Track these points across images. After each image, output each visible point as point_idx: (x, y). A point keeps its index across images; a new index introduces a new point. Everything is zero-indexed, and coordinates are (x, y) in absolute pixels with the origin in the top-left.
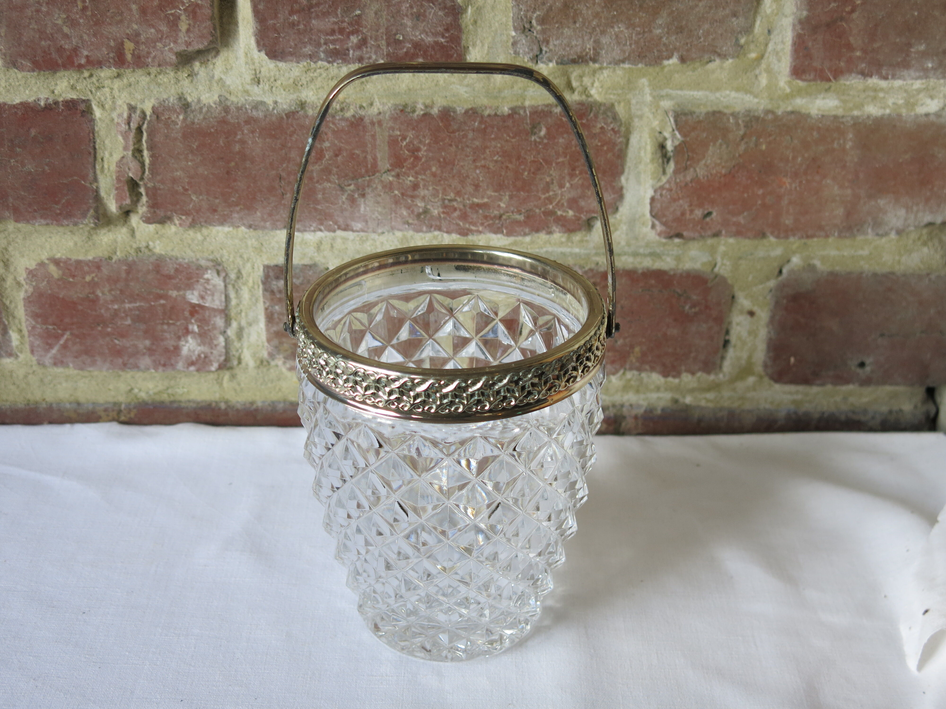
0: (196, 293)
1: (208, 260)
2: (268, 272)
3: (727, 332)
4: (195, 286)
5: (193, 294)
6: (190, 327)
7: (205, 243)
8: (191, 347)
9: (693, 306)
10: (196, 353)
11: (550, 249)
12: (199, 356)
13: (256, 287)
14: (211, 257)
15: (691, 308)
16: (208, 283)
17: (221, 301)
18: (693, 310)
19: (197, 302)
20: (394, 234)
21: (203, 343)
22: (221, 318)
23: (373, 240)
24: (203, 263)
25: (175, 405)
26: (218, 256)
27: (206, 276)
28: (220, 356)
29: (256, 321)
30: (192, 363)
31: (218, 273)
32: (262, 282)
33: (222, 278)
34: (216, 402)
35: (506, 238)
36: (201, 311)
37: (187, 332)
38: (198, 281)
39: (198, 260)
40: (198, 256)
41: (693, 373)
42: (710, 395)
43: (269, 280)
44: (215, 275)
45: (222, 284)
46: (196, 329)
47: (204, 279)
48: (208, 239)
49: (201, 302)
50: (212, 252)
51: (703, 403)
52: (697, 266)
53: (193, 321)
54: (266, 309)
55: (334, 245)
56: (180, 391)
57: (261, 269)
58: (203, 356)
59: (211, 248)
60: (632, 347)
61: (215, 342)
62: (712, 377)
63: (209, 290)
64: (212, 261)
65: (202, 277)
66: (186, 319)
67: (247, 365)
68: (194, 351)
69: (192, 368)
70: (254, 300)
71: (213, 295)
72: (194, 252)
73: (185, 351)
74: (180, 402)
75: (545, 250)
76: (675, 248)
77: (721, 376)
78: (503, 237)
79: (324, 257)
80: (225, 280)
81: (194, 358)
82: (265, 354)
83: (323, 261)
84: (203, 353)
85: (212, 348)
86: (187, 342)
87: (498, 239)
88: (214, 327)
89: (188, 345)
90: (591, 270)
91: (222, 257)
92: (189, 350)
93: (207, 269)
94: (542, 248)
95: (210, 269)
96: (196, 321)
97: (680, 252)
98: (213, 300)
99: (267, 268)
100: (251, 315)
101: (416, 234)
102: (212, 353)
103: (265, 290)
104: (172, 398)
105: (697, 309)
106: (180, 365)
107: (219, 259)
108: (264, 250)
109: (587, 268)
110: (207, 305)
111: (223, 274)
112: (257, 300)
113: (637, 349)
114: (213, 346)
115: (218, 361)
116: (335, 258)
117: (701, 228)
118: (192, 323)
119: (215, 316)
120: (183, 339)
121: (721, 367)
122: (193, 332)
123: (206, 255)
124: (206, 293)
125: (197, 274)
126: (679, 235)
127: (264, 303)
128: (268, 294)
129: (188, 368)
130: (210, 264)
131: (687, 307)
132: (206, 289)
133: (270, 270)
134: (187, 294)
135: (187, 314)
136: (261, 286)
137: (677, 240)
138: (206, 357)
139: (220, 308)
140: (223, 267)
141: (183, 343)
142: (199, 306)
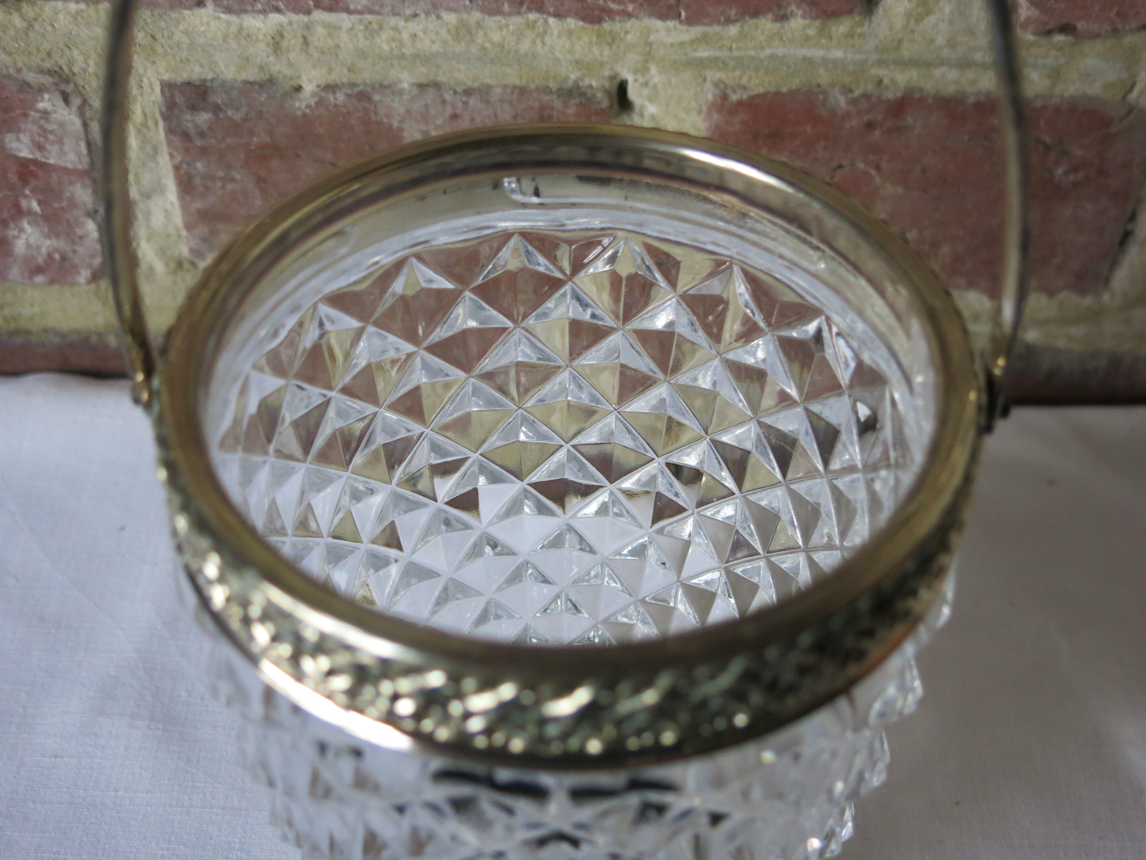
0: (25, 138)
1: (41, 71)
2: (172, 96)
3: (1133, 217)
4: (22, 125)
5: (18, 140)
6: (24, 204)
7: (32, 35)
8: (32, 240)
9: (1075, 169)
10: (44, 251)
11: (780, 51)
12: (50, 256)
13: (151, 124)
14: (47, 65)
15: (1067, 173)
16: (47, 120)
17: (79, 154)
18: (1072, 177)
19: (30, 156)
20: (439, 17)
21: (53, 233)
22: (84, 187)
23: (395, 29)
24: (31, 77)
25: (19, 340)
26: (62, 62)
27: (41, 105)
28: (93, 256)
29: (159, 189)
30: (39, 270)
31: (66, 98)
32: (162, 114)
33: (74, 109)
34: (100, 335)
35: (685, 28)
36: (40, 173)
37: (19, 213)
38: (25, 115)
39: (19, 71)
40: (20, 64)
41: (1051, 293)
42: (1078, 331)
43: (176, 111)
44: (60, 103)
45: (77, 122)
46: (35, 206)
47: (38, 111)
48: (37, 27)
49: (38, 156)
50: (49, 54)
51: (1061, 343)
52: (1095, 89)
53: (27, 192)
54: (177, 168)
55: (310, 39)
56: (26, 311)
57: (158, 89)
58: (57, 256)
59: (46, 46)
60: (935, 245)
61: (79, 232)
62: (1088, 301)
63: (52, 132)
64: (50, 73)
65: (32, 107)
66: (12, 187)
67: (151, 269)
68: (38, 248)
69: (39, 279)
70: (148, 149)
71: (61, 142)
72: (10, 54)
73: (20, 246)
74: (28, 332)
75: (768, 52)
76: (1053, 53)
77: (1106, 297)
78: (678, 25)
79: (290, 65)
80: (81, 113)
81: (40, 260)
82: (184, 251)
83: (288, 72)
84: (57, 250)
85: (73, 242)
86: (21, 230)
87: (668, 30)
88: (73, 204)
89: (24, 236)
90: (866, 96)
91: (71, 63)
92: (29, 246)
93: (41, 90)
94: (762, 48)
95: (48, 91)
96: (33, 191)
97: (1062, 60)
98: (62, 152)
99: (167, 87)
100: (147, 178)
101: (487, 17)
102: (75, 252)
103: (170, 131)
104: (13, 325)
105: (1080, 175)
106: (15, 273)
107: (66, 70)
108: (160, 50)
109: (857, 93)
110: (51, 161)
111: (77, 102)
112: (156, 150)
113: (945, 249)
114: (74, 239)
115: (90, 266)
116: (314, 66)
117: (1118, 14)
118: (25, 196)
119: (71, 183)
120: (12, 226)
121: (1107, 281)
122: (30, 213)
123: (36, 60)
124: (46, 138)
125: (21, 100)
126: (1066, 29)
127: (172, 156)
128: (176, 139)
129: (30, 278)
130: (46, 80)
131: (1060, 171)
132: (45, 130)
133: (176, 93)
134: (7, 140)
135: (13, 177)
136: (161, 124)
137: (1059, 38)
138: (64, 259)
139: (80, 167)
140: (76, 85)
141: (12, 232)
142: (35, 162)
